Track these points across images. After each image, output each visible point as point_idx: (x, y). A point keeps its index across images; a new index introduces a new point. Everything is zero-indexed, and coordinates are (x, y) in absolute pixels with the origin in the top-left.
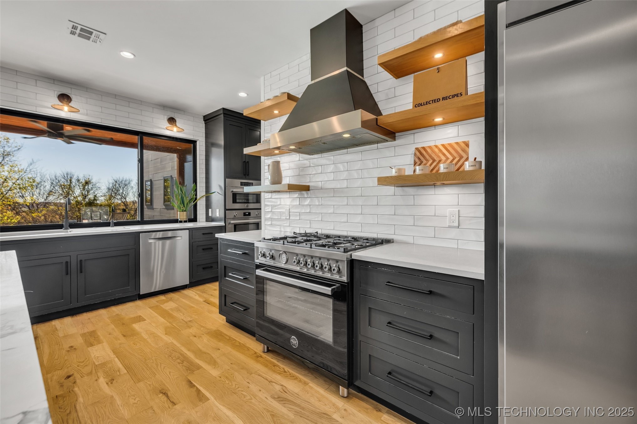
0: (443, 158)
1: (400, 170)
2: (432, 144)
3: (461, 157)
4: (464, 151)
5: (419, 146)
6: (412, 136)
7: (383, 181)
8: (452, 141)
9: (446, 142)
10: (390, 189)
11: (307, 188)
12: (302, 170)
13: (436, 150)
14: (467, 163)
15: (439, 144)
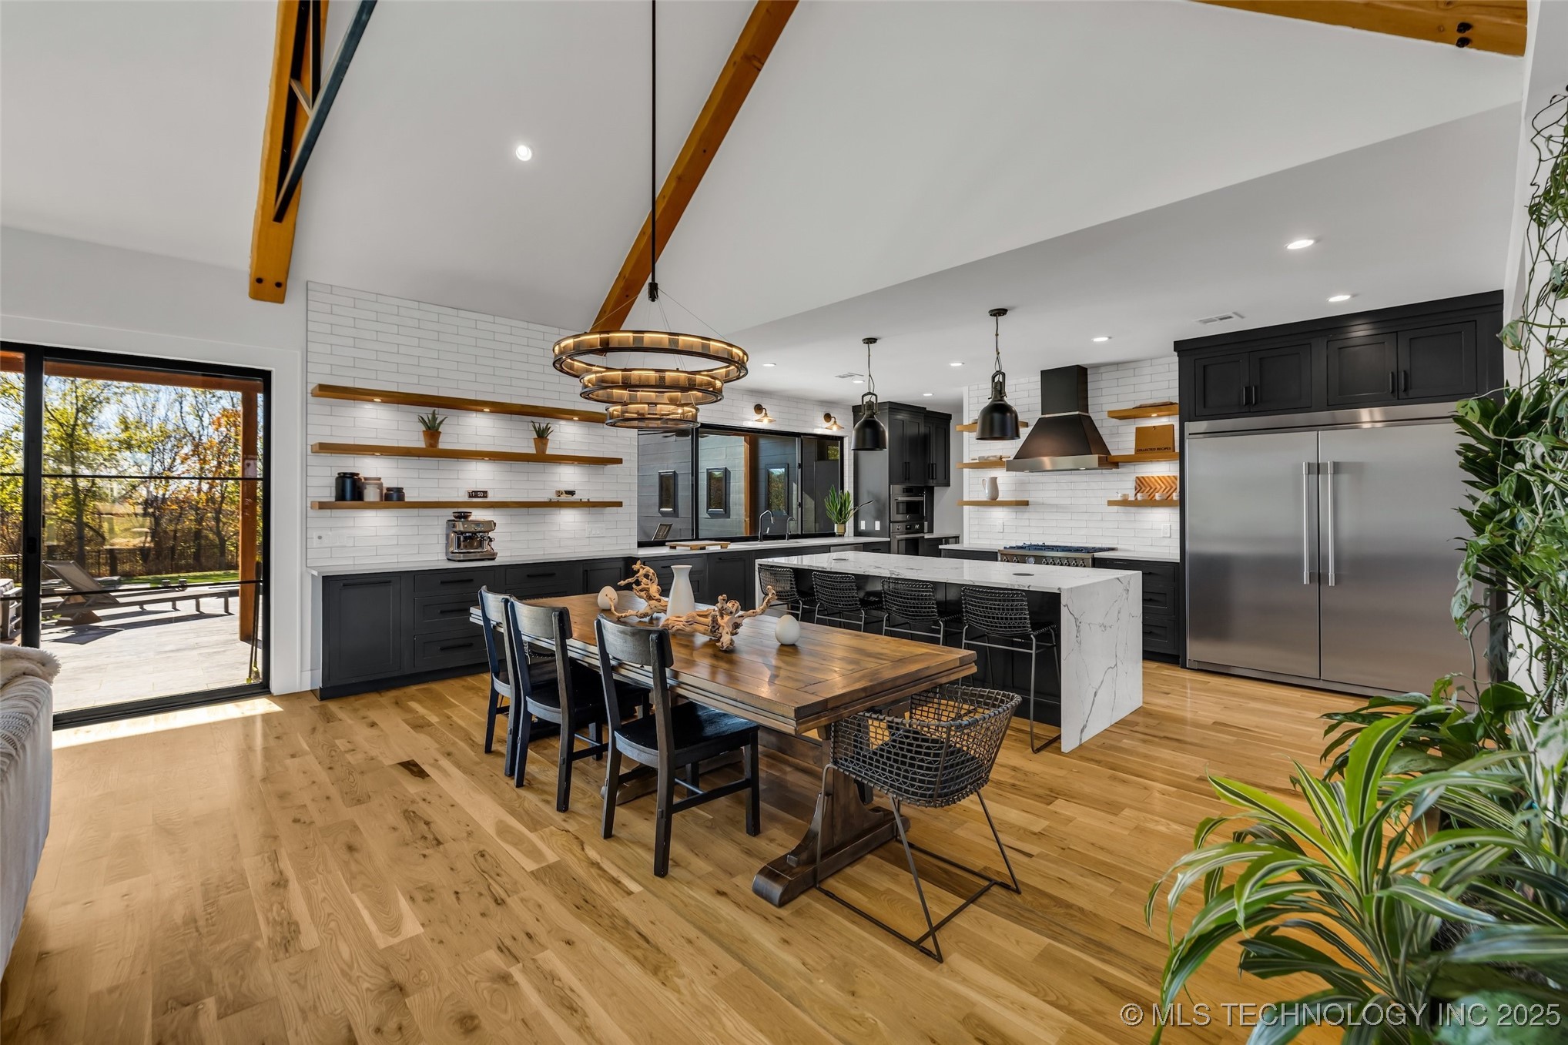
0: (1159, 487)
1: (1124, 495)
2: (1149, 475)
3: (1172, 487)
4: (1174, 483)
5: (1140, 475)
6: (1133, 467)
7: (1111, 503)
8: (1166, 475)
9: (1160, 475)
10: (1115, 508)
11: (1026, 503)
12: (1021, 485)
13: (1153, 480)
14: (1174, 494)
15: (1155, 475)
